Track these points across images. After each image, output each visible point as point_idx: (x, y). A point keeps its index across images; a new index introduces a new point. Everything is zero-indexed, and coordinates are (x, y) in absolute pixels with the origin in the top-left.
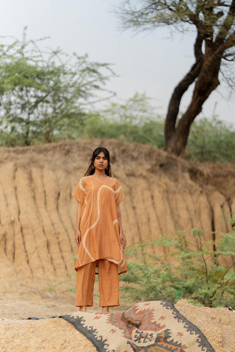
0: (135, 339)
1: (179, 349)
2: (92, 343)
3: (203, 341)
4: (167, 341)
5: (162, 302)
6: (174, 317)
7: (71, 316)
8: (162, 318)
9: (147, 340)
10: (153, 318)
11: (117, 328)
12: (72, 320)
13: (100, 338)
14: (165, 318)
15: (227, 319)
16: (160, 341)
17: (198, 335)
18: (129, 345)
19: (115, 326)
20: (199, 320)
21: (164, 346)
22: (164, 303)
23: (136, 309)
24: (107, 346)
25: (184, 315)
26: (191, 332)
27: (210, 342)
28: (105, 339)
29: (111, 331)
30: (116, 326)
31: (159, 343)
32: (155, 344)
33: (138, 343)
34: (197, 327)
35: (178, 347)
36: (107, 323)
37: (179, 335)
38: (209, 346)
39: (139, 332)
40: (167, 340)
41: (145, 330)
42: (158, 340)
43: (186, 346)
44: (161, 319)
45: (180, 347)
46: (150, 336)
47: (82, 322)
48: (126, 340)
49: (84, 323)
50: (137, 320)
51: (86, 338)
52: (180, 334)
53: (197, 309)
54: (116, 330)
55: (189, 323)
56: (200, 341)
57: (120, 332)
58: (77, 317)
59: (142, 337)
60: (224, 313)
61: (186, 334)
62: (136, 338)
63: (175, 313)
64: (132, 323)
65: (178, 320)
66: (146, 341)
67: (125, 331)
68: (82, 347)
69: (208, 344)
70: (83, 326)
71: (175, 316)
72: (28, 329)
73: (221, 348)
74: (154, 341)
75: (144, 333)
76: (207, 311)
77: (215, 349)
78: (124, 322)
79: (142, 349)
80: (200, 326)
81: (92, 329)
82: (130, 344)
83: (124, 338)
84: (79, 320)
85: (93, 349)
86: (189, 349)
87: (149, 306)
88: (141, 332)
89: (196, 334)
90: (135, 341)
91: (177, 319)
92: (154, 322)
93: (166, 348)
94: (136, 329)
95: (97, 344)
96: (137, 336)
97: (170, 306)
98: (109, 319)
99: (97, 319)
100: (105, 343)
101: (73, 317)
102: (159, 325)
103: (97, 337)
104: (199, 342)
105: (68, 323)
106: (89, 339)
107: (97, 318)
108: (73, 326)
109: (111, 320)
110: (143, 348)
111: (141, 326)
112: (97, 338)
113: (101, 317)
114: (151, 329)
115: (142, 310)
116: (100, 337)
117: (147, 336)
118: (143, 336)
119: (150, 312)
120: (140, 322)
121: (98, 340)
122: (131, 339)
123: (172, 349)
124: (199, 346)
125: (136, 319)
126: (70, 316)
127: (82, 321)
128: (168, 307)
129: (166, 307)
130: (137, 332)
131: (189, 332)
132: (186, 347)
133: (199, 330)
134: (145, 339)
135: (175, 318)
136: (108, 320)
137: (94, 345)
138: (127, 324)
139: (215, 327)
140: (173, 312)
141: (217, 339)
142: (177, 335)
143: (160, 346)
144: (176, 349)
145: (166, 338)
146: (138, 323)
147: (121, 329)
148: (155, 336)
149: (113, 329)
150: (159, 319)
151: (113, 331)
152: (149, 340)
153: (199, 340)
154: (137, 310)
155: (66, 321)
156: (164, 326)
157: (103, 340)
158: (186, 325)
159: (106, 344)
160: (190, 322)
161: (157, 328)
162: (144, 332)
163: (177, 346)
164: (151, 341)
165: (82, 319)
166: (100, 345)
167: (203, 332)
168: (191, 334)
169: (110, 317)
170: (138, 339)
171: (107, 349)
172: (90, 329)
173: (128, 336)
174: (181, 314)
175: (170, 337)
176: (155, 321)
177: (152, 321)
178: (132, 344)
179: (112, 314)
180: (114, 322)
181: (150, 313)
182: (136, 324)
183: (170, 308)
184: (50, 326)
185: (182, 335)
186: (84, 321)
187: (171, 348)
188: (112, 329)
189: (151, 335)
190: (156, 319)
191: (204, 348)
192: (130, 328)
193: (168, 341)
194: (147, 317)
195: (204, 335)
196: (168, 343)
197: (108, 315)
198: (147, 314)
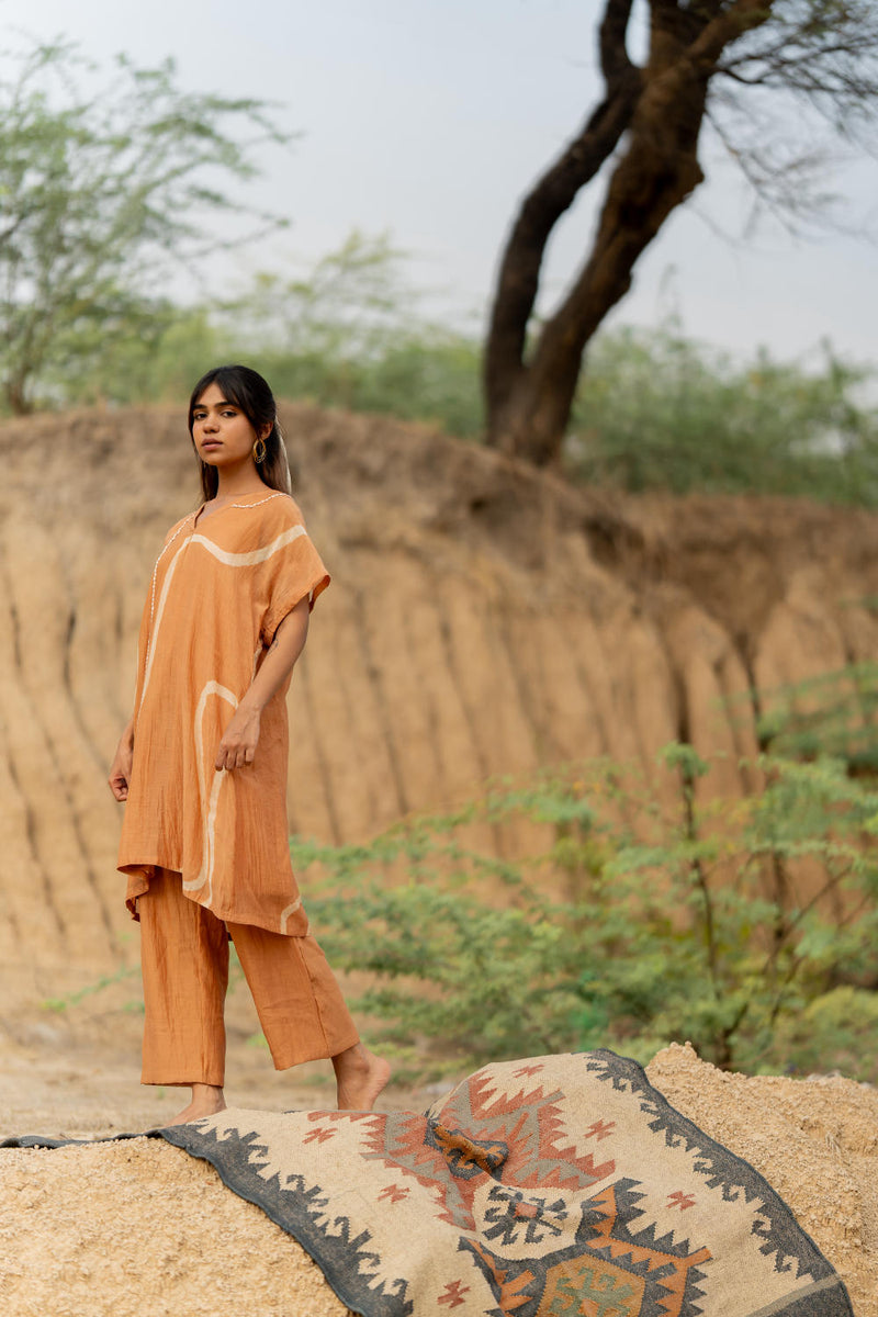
0: (490, 1225)
1: (681, 1265)
2: (305, 1252)
3: (783, 1228)
4: (627, 1232)
5: (594, 1061)
6: (651, 1126)
7: (203, 1131)
8: (599, 1129)
9: (540, 1229)
10: (558, 1129)
11: (411, 1182)
12: (206, 1148)
13: (340, 1227)
14: (610, 1130)
15: (870, 1129)
16: (598, 1234)
17: (758, 1203)
18: (468, 1254)
19: (399, 1170)
20: (757, 1137)
21: (615, 1256)
22: (604, 1064)
23: (481, 1091)
24: (373, 1265)
25: (692, 1116)
26: (726, 1190)
27: (809, 1230)
28: (361, 1232)
29: (384, 1197)
30: (406, 1172)
31: (595, 1244)
32: (577, 1246)
33: (504, 1243)
34: (752, 1169)
35: (674, 1260)
36: (367, 1157)
37: (679, 1206)
38: (806, 1250)
39: (503, 1197)
40: (629, 1225)
41: (526, 1186)
42: (589, 1226)
43: (708, 1252)
44: (592, 1133)
45: (686, 1256)
46: (556, 1214)
47: (253, 1158)
48: (453, 1234)
49: (262, 1160)
50: (489, 1143)
51: (274, 1228)
52: (682, 1201)
53: (739, 1085)
54: (408, 1190)
55: (713, 1148)
56: (767, 1227)
57: (423, 1199)
58: (229, 1135)
59: (521, 1219)
60: (852, 1101)
61: (708, 1198)
62: (495, 1224)
63: (653, 1107)
64: (469, 1157)
65: (669, 1138)
66: (537, 1234)
67: (444, 1193)
68: (260, 1269)
69: (802, 1239)
70: (259, 1173)
71: (654, 1118)
72: (13, 1191)
73: (857, 1257)
74: (573, 1235)
75: (526, 1199)
76: (780, 1093)
77: (833, 1263)
78: (437, 1153)
79: (523, 1269)
80: (763, 1162)
81: (301, 1186)
82: (473, 1250)
83: (442, 1222)
84: (241, 1146)
85: (311, 1275)
86: (720, 1263)
87: (537, 1076)
88: (512, 1194)
89: (748, 1199)
90: (491, 1235)
91: (663, 1132)
92: (566, 1147)
93: (626, 1264)
94: (493, 1182)
95: (327, 1254)
96: (498, 1213)
97: (627, 1076)
98: (371, 1139)
99: (321, 1141)
100: (363, 1249)
101: (213, 1133)
102: (589, 1160)
103: (327, 1224)
104: (763, 1233)
105: (192, 1163)
106: (288, 1234)
107: (321, 1135)
108: (212, 1176)
109: (383, 1146)
110: (524, 1265)
111: (509, 1169)
112: (323, 1229)
113: (335, 1129)
114: (556, 1179)
115: (509, 1098)
116: (338, 1221)
117: (539, 1214)
118: (523, 1211)
119: (542, 1104)
120: (505, 1151)
121: (329, 1237)
122: (471, 1226)
123: (653, 1266)
124: (765, 1251)
125: (484, 1136)
126: (199, 1131)
127: (255, 1153)
128: (622, 1081)
129: (611, 1079)
130: (495, 1194)
131: (719, 1189)
132: (710, 1259)
133: (762, 1179)
134: (532, 1228)
135: (654, 1127)
136: (368, 1144)
137: (314, 1262)
138: (450, 1159)
139: (827, 1164)
140: (644, 1101)
141: (841, 1219)
142: (669, 1206)
143: (598, 1255)
144: (670, 1269)
145: (622, 1219)
146: (498, 1155)
147: (426, 1182)
148: (575, 1211)
149: (394, 1187)
150: (587, 1136)
151: (395, 1194)
152: (551, 1230)
153: (762, 1223)
154: (488, 1094)
155: (183, 1153)
156: (610, 1166)
157: (352, 1237)
158: (702, 1160)
159: (369, 1255)
160: (719, 1146)
161: (583, 1176)
162: (528, 1194)
163: (673, 1252)
164: (557, 1232)
165: (254, 1143)
166: (342, 1257)
167: (777, 1190)
168: (726, 1198)
169: (377, 1133)
170: (503, 1228)
171: (372, 1276)
172: (293, 1187)
173: (460, 1213)
174: (678, 1109)
175: (641, 1212)
176: (572, 1144)
177: (560, 1145)
178: (479, 1250)
179: (384, 1117)
180: (396, 1153)
181: (547, 1111)
182: (488, 1160)
183: (628, 1083)
184: (112, 1177)
185: (692, 1203)
186: (265, 1150)
187: (647, 1263)
188: (390, 1184)
189: (559, 1206)
190: (573, 1133)
191: (787, 1260)
192: (462, 1176)
193: (633, 1233)
194: (532, 1126)
195: (785, 1199)
196: (634, 1240)
197: (368, 1124)
198: (533, 1112)
